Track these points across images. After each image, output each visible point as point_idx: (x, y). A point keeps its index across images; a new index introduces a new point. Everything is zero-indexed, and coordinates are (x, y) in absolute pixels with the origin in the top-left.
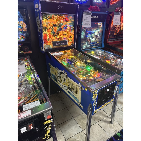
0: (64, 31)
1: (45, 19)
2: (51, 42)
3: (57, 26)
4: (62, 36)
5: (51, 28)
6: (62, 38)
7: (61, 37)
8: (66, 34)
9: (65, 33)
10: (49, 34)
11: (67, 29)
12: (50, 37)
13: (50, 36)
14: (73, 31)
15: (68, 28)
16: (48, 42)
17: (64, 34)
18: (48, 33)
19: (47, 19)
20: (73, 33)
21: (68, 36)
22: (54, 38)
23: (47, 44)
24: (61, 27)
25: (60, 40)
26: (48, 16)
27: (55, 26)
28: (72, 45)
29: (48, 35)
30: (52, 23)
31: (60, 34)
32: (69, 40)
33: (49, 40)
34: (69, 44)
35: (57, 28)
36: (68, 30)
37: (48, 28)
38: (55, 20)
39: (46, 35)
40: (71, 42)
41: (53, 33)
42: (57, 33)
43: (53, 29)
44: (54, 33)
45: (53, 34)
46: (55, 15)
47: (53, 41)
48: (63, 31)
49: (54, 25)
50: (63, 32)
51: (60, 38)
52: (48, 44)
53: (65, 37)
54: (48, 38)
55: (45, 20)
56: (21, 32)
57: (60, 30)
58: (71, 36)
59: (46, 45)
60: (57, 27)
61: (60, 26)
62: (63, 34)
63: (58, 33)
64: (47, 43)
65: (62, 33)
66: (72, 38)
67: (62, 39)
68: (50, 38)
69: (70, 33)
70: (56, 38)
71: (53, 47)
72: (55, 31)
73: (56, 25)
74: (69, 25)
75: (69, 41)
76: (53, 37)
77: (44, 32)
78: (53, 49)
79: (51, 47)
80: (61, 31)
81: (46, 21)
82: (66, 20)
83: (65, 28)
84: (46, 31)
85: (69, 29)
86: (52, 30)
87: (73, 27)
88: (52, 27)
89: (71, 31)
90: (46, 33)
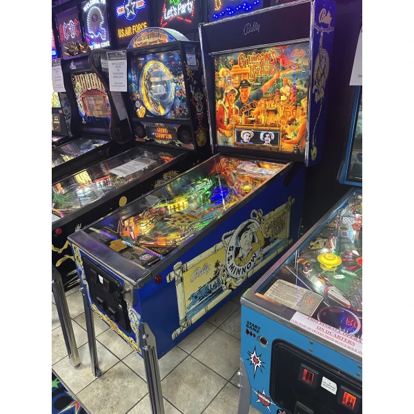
0: (272, 103)
2: (231, 129)
3: (249, 85)
4: (262, 117)
5: (235, 92)
6: (263, 123)
7: (259, 117)
8: (276, 112)
9: (272, 106)
10: (228, 108)
11: (281, 94)
13: (231, 112)
14: (304, 103)
15: (285, 90)
16: (224, 128)
17: (271, 111)
18: (227, 105)
19: (228, 68)
20: (302, 109)
21: (283, 117)
22: (242, 120)
23: (224, 134)
24: (262, 88)
25: (255, 127)
26: (229, 58)
27: (244, 84)
28: (298, 150)
29: (227, 111)
30: (237, 78)
31: (256, 110)
32: (287, 130)
33: (228, 122)
34: (286, 147)
35: (250, 92)
36: (283, 98)
37: (228, 91)
38: (247, 69)
39: (222, 109)
40: (294, 139)
41: (237, 104)
42: (247, 106)
43: (239, 93)
44: (240, 105)
45: (238, 109)
46: (246, 52)
47: (237, 126)
48: (268, 100)
50: (267, 103)
51: (258, 121)
52: (225, 132)
53: (272, 119)
54: (226, 117)
55: (222, 71)
57: (258, 97)
58: (294, 120)
59: (221, 135)
60: (250, 88)
62: (268, 111)
63: (251, 104)
64: (223, 131)
65: (263, 105)
66: (300, 127)
67: (262, 126)
68: (230, 117)
69: (291, 107)
70: (246, 121)
71: (235, 144)
72: (243, 101)
73: (249, 81)
74: (290, 82)
75: (285, 134)
76: (239, 117)
77: (219, 102)
78: (235, 148)
79: (232, 141)
80: (262, 101)
81: (225, 73)
82: (280, 64)
84: (224, 99)
85: (288, 94)
86: (237, 97)
87: (305, 86)
88: (238, 89)
89: (297, 104)
90: (222, 103)
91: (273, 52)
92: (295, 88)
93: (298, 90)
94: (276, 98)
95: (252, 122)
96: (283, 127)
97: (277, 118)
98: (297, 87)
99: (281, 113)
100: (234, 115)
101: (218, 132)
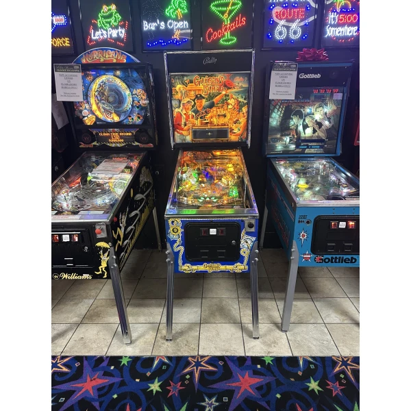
0: (222, 110)
1: (180, 84)
2: (188, 130)
3: (204, 98)
4: (215, 120)
5: (191, 102)
6: (215, 124)
7: (212, 120)
8: (225, 116)
9: (222, 112)
10: (185, 114)
11: (228, 104)
12: (187, 120)
13: (188, 117)
14: (245, 109)
15: (231, 101)
16: (182, 129)
17: (222, 115)
18: (184, 112)
19: (184, 84)
20: (243, 114)
21: (230, 119)
22: (198, 122)
23: (181, 134)
24: (214, 100)
25: (209, 127)
26: (185, 78)
27: (199, 97)
28: (241, 139)
29: (184, 116)
30: (193, 93)
31: (209, 115)
32: (234, 127)
33: (185, 125)
34: (233, 138)
35: (204, 103)
36: (230, 107)
37: (185, 102)
38: (201, 86)
39: (180, 115)
40: (239, 132)
41: (194, 111)
42: (203, 113)
43: (195, 103)
44: (196, 112)
45: (194, 114)
46: (201, 76)
47: (194, 127)
48: (219, 108)
49: (197, 96)
51: (211, 123)
52: (183, 132)
53: (222, 121)
54: (183, 121)
55: (179, 87)
56: (138, 107)
57: (212, 106)
58: (237, 120)
59: (179, 135)
60: (204, 100)
61: (211, 97)
62: (219, 115)
64: (181, 132)
65: (215, 112)
66: (242, 124)
67: (215, 126)
69: (236, 112)
70: (202, 123)
71: (193, 140)
72: (199, 109)
73: (203, 95)
74: (234, 96)
75: (232, 130)
76: (195, 120)
77: (177, 110)
78: (192, 143)
79: (189, 139)
80: (214, 109)
81: (182, 89)
82: (227, 86)
83: (225, 102)
84: (181, 108)
85: (233, 104)
86: (193, 107)
87: (245, 99)
88: (194, 100)
89: (240, 110)
90: (180, 110)
91: (221, 77)
92: (238, 101)
93: (240, 102)
94: (225, 107)
95: (207, 123)
96: (230, 126)
97: (226, 120)
98: (240, 100)
99: (228, 116)
100: (191, 119)
101: (176, 133)
